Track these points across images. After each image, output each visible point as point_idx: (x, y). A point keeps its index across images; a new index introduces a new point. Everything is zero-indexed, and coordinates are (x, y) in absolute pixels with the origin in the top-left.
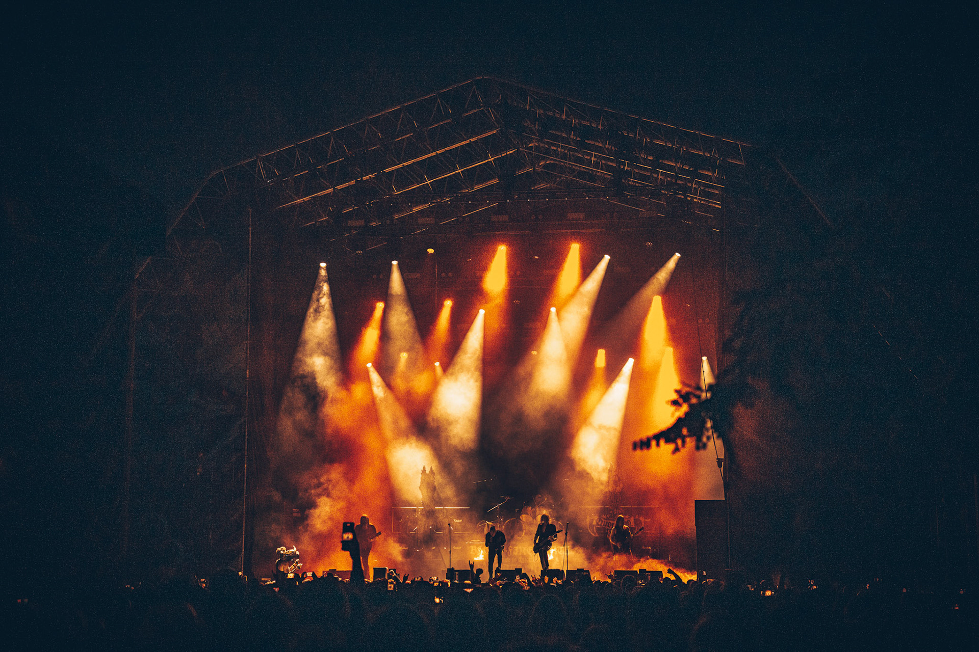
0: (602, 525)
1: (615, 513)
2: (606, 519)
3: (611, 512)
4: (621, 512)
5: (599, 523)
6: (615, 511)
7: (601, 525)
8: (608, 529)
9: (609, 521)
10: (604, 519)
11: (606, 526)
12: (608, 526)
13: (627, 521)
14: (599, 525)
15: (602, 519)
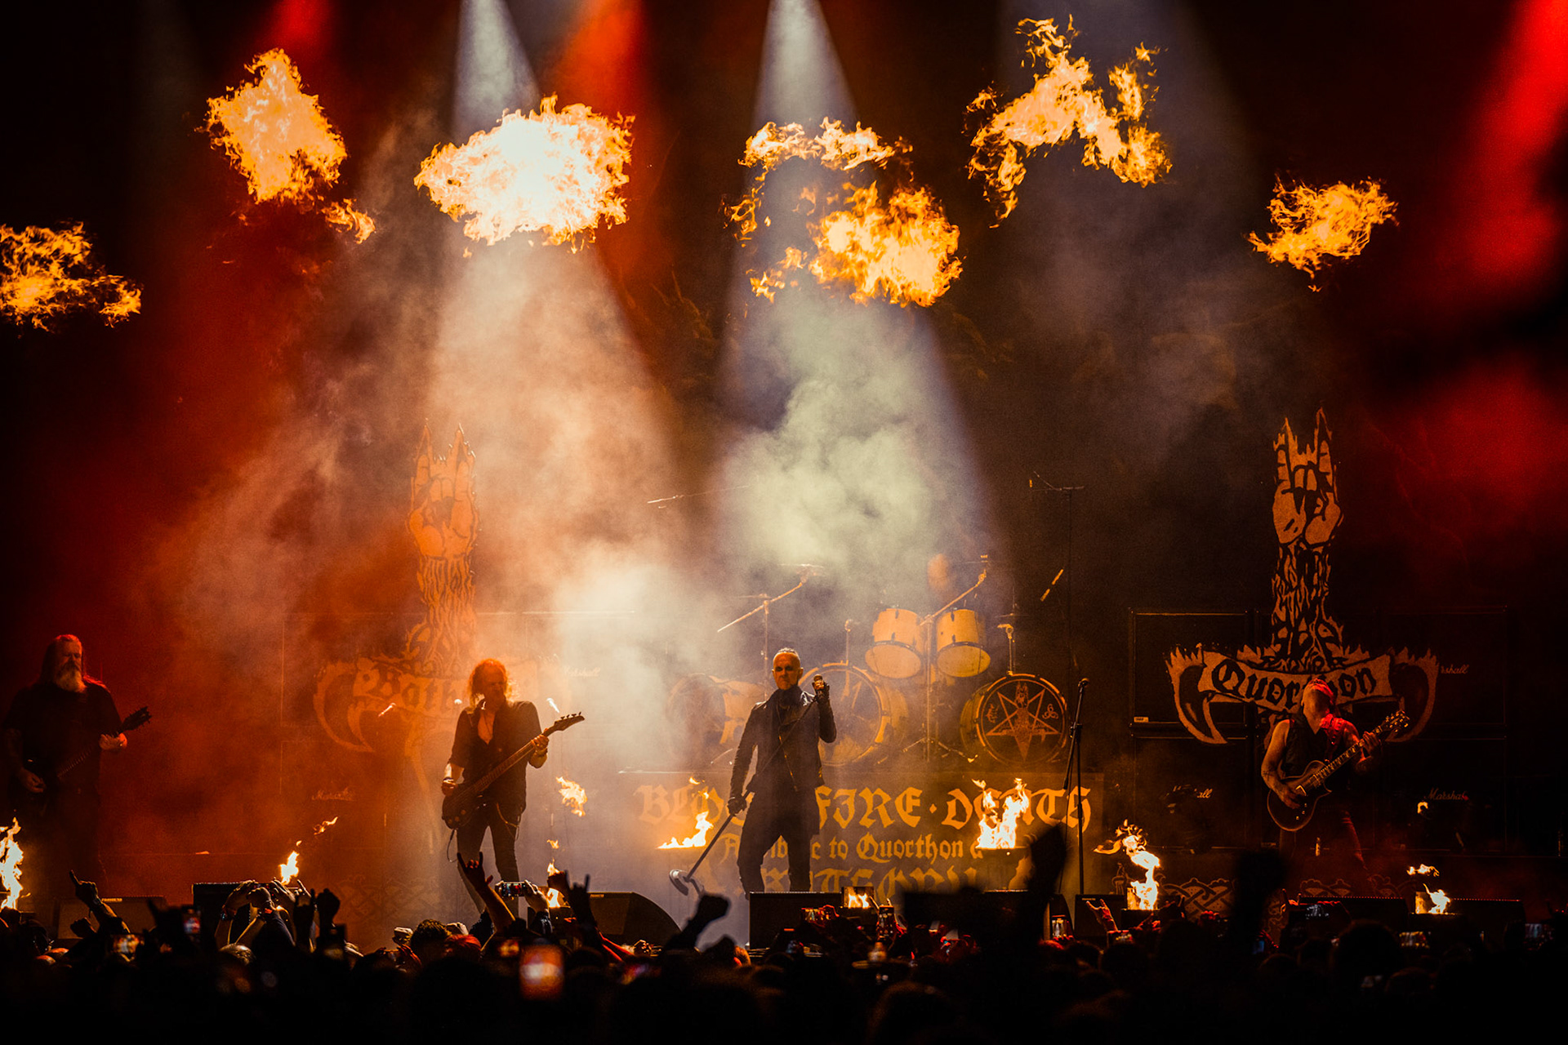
0: (1243, 690)
1: (1302, 638)
2: (1260, 667)
3: (1283, 633)
4: (1329, 634)
5: (1228, 685)
6: (1303, 626)
7: (1236, 689)
8: (1269, 712)
9: (1271, 676)
10: (1250, 664)
11: (1258, 696)
12: (1270, 698)
13: (1360, 675)
14: (1224, 691)
15: (1242, 666)
